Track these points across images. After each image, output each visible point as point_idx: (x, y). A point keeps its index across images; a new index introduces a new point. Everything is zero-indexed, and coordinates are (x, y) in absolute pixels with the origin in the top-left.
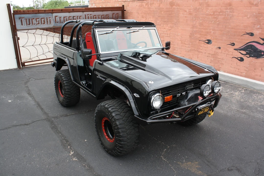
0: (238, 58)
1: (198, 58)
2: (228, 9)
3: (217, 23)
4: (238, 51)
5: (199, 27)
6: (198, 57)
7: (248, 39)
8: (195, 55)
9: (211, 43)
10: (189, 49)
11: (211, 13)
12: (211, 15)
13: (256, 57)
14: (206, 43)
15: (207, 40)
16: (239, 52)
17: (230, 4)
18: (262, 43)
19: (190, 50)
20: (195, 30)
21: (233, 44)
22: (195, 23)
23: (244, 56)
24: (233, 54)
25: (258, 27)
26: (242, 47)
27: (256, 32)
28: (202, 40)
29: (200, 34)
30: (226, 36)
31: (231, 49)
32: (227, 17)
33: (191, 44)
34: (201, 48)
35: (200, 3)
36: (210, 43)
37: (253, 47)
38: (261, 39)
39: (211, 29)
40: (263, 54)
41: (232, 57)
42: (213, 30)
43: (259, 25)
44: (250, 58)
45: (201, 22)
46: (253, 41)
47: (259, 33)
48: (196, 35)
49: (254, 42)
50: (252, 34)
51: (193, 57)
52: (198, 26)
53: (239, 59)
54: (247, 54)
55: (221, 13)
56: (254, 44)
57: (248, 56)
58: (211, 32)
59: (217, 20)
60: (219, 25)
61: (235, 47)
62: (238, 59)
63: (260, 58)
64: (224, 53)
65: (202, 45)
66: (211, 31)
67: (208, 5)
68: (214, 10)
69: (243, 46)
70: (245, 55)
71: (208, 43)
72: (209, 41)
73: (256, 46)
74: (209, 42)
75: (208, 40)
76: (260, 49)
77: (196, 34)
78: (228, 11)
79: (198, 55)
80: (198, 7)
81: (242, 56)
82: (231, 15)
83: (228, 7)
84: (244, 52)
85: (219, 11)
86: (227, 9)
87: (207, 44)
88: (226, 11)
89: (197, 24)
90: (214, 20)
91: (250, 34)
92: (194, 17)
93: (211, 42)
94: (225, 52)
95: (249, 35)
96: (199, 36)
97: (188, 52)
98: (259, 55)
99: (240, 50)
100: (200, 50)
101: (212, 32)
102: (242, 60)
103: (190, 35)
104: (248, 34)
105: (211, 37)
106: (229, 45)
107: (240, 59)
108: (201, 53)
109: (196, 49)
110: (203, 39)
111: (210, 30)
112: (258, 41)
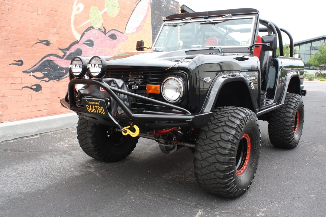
0: (32, 86)
4: (30, 74)
7: (43, 51)
13: (57, 79)
16: (33, 75)
18: (62, 56)
21: (20, 63)
23: (40, 80)
24: (23, 82)
25: (54, 31)
26: (35, 65)
27: (53, 39)
30: (3, 47)
31: (18, 71)
37: (51, 64)
38: (60, 50)
40: (64, 72)
41: (22, 88)
43: (55, 29)
44: (50, 81)
46: (50, 53)
47: (57, 41)
49: (52, 55)
50: (47, 43)
53: (34, 87)
54: (45, 76)
56: (52, 58)
57: (47, 79)
61: (25, 67)
62: (32, 88)
63: (63, 79)
64: (6, 82)
69: (37, 64)
70: (42, 78)
73: (55, 61)
76: (61, 65)
81: (38, 82)
82: (8, 4)
84: (40, 75)
91: (45, 42)
94: (6, 80)
95: (44, 44)
98: (60, 75)
99: (34, 71)
102: (38, 88)
104: (41, 42)
106: (12, 65)
107: (36, 87)
112: (56, 54)
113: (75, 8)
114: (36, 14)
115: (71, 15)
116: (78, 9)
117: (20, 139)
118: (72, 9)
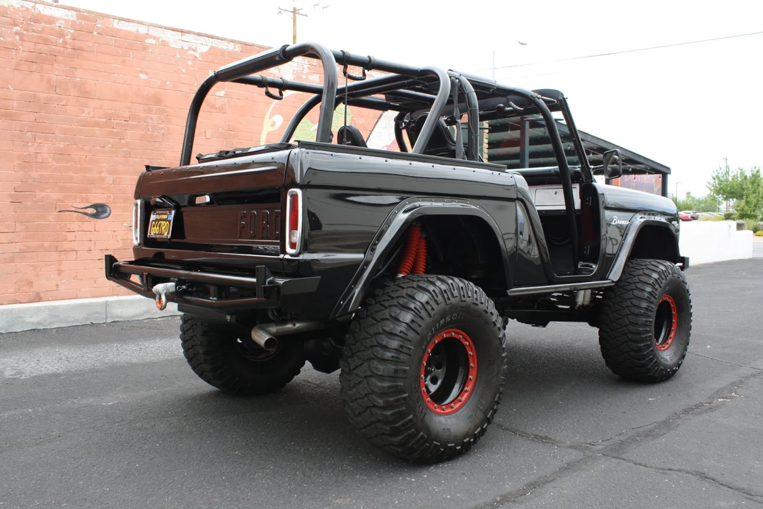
1: (60, 275)
2: (152, 111)
3: (124, 149)
5: (54, 163)
6: (60, 272)
8: (47, 265)
9: (109, 215)
10: (17, 247)
11: (97, 119)
12: (97, 124)
14: (87, 218)
15: (91, 207)
17: (157, 100)
19: (22, 252)
20: (35, 174)
22: (32, 150)
28: (73, 209)
29: (62, 189)
32: (151, 135)
33: (19, 227)
34: (71, 236)
35: (49, 81)
36: (106, 215)
39: (104, 170)
42: (111, 172)
45: (62, 146)
48: (43, 194)
51: (38, 276)
52: (50, 160)
55: (134, 123)
58: (103, 180)
59: (123, 141)
60: (130, 157)
65: (75, 226)
66: (104, 175)
67: (85, 94)
68: (110, 112)
71: (95, 216)
72: (100, 209)
74: (100, 211)
75: (95, 206)
77: (42, 190)
78: (155, 117)
79: (60, 265)
80: (43, 96)
82: (162, 128)
83: (154, 108)
85: (126, 115)
86: (149, 111)
87: (92, 219)
88: (147, 117)
89: (46, 155)
90: (112, 141)
92: (26, 129)
93: (108, 211)
96: (55, 195)
97: (12, 260)
100: (67, 245)
101: (109, 179)
103: (11, 196)
105: (105, 195)
108: (72, 255)
109: (46, 244)
110: (76, 205)
111: (100, 172)
113: (267, 122)
114: (204, 137)
115: (261, 134)
116: (273, 124)
117: (170, 318)
118: (262, 125)
